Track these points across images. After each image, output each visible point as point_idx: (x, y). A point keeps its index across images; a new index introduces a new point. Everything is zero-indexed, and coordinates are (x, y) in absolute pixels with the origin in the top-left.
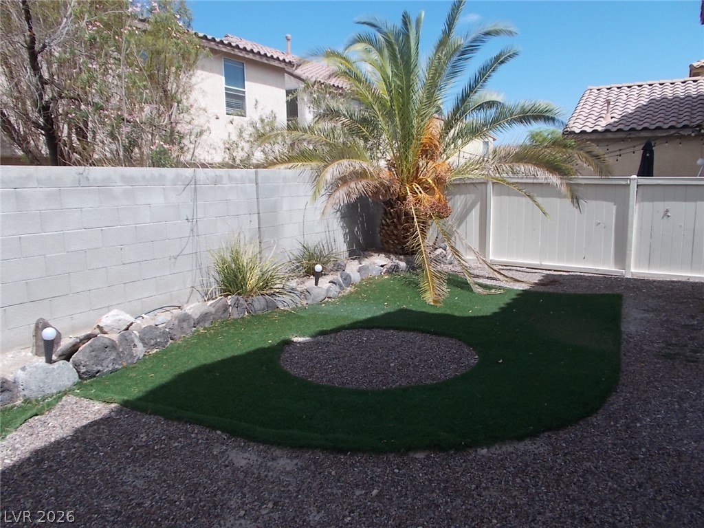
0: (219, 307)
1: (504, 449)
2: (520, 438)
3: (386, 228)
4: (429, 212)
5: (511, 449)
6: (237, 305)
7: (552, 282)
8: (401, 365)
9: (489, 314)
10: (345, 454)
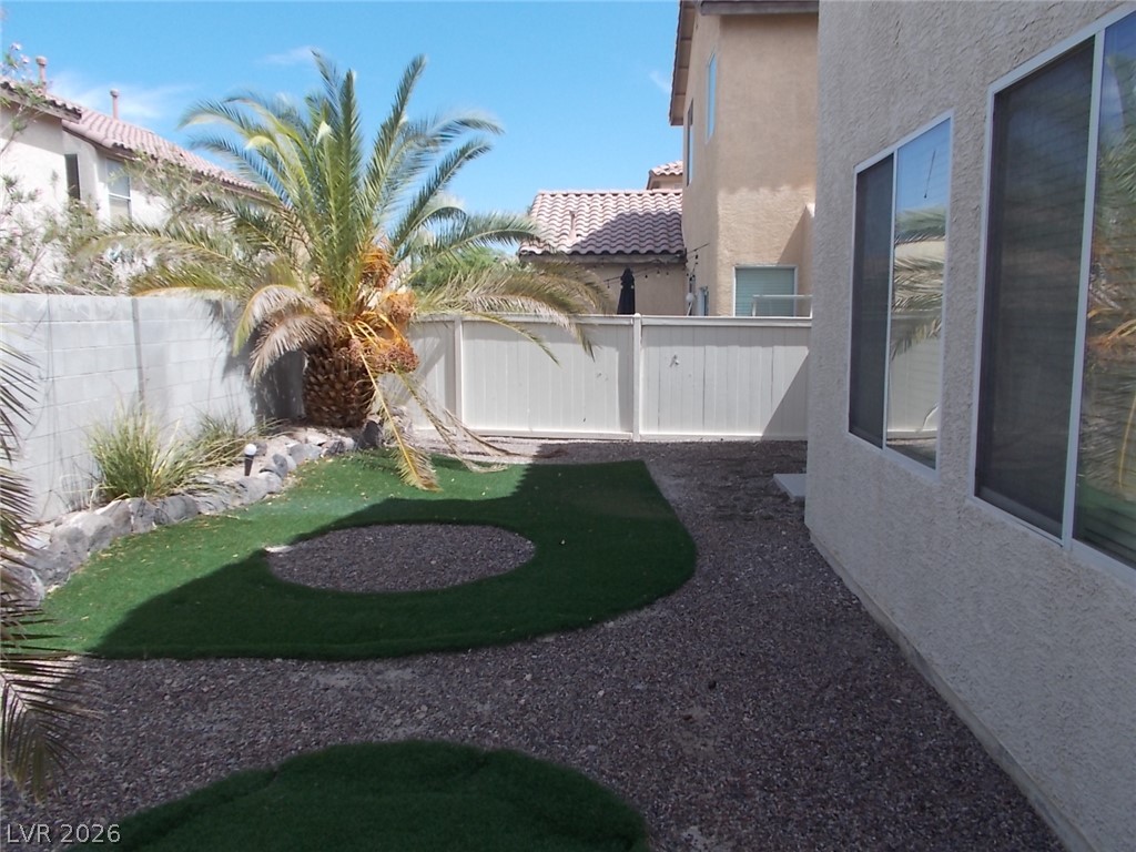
0: (118, 516)
1: (628, 619)
2: (639, 608)
3: (316, 388)
4: (388, 362)
5: (635, 619)
6: (142, 513)
7: (557, 452)
8: (445, 561)
9: (509, 495)
10: (466, 652)
